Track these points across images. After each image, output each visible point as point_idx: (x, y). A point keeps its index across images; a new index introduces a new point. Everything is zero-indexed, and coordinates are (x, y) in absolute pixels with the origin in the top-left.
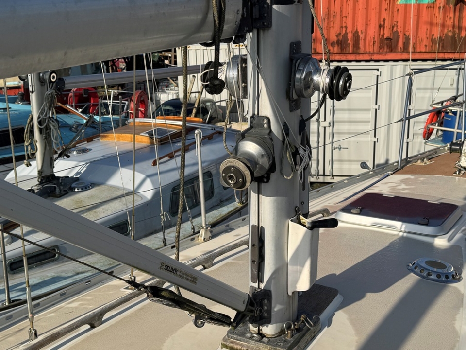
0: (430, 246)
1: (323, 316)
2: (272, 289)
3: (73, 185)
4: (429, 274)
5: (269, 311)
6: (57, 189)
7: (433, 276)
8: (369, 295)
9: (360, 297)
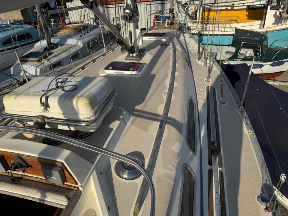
0: (162, 41)
1: (144, 53)
2: (134, 45)
3: (58, 45)
4: (163, 45)
5: (134, 51)
6: (54, 47)
7: (164, 45)
8: (152, 49)
9: (150, 50)
